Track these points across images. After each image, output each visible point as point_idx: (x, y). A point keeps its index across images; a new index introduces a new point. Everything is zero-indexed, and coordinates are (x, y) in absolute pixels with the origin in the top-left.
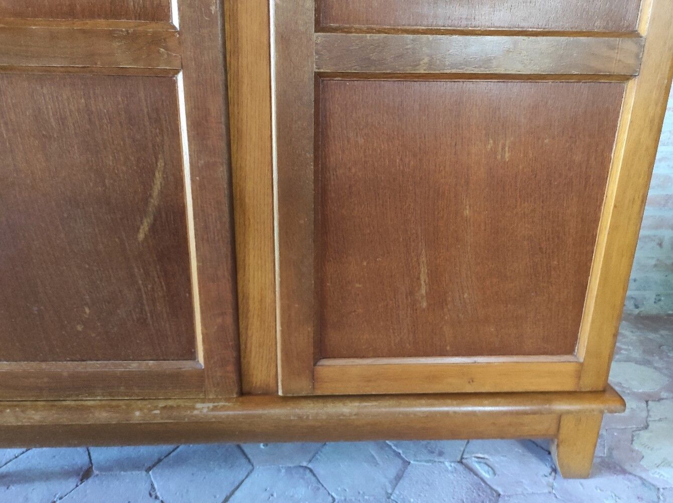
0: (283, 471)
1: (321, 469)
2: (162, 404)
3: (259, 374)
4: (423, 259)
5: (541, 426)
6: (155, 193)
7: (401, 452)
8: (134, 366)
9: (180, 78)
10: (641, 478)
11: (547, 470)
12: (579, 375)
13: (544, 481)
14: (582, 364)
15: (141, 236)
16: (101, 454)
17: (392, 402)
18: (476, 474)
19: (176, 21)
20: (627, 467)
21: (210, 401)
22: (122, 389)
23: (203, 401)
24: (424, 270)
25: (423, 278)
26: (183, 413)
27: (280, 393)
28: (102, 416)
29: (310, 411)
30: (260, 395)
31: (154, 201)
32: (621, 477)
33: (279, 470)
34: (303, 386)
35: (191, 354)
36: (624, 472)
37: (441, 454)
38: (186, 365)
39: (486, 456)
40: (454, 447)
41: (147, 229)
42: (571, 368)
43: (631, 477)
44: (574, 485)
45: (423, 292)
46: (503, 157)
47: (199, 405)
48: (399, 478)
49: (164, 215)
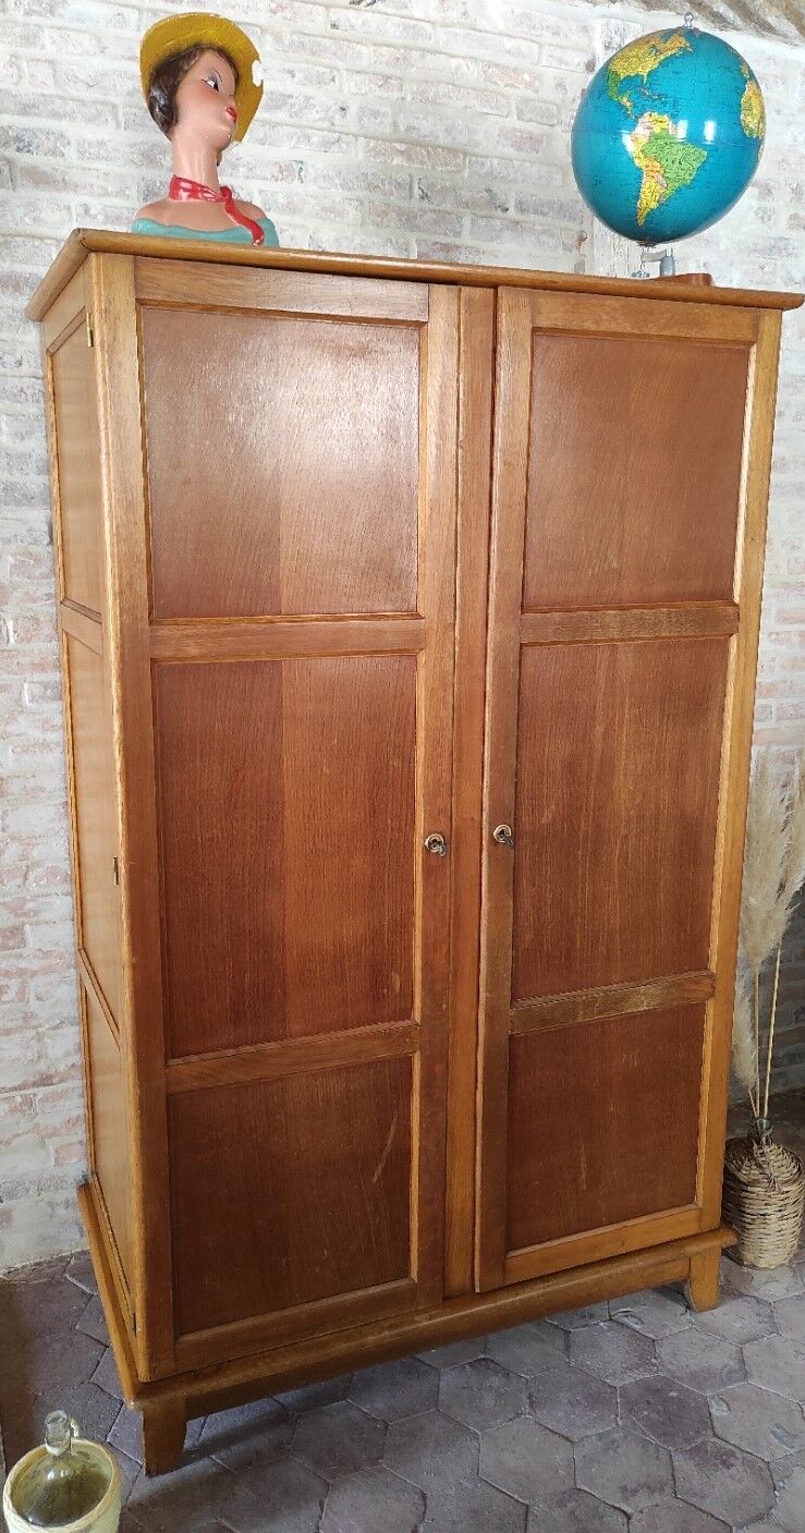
0: (467, 1367)
1: (499, 1358)
2: (387, 1324)
3: (458, 1277)
4: (582, 1151)
5: (674, 1271)
6: (389, 1142)
7: (556, 1323)
8: (360, 1293)
9: (418, 1053)
10: (755, 1298)
11: (683, 1309)
12: (700, 1219)
13: (682, 1318)
14: (701, 1209)
15: (375, 1178)
16: (286, 1397)
17: (565, 1278)
18: (628, 1327)
19: (417, 1015)
20: (743, 1290)
21: (424, 1311)
22: (350, 1318)
23: (417, 1313)
24: (583, 1159)
25: (583, 1165)
26: (407, 1328)
27: (477, 1290)
28: (342, 1347)
29: (507, 1300)
30: (457, 1296)
31: (388, 1149)
32: (740, 1300)
33: (463, 1367)
34: (496, 1280)
35: (406, 1273)
36: (741, 1295)
37: (592, 1317)
38: (402, 1283)
39: (629, 1309)
40: (601, 1309)
41: (380, 1172)
42: (693, 1214)
43: (748, 1298)
44: (706, 1317)
45: (584, 1176)
46: (633, 1064)
47: (416, 1318)
48: (568, 1347)
49: (394, 1157)
